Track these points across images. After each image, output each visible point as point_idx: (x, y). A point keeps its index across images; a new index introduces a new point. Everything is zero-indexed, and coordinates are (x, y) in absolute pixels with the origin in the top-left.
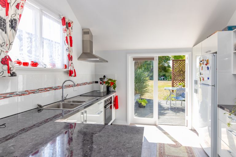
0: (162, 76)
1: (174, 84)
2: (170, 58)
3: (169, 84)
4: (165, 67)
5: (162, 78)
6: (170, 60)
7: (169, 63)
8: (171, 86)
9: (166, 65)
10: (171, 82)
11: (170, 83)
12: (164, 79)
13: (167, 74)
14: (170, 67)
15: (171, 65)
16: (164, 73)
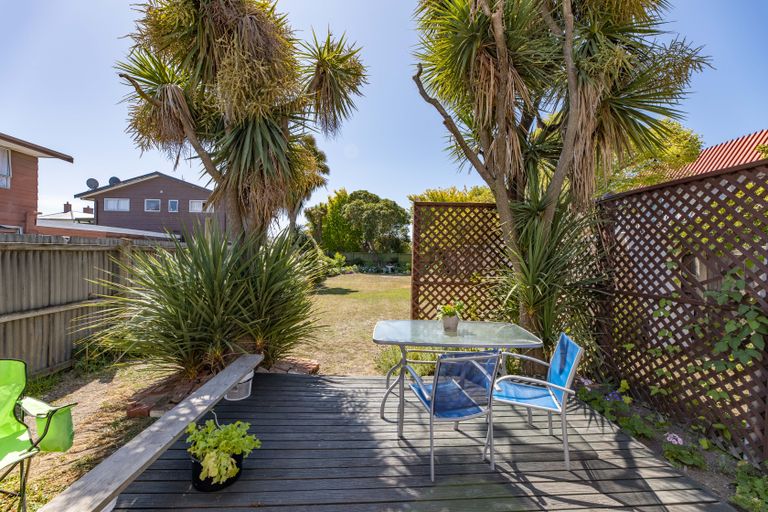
0: (388, 263)
1: (421, 298)
2: (410, 217)
3: (406, 287)
4: (397, 240)
5: (390, 267)
6: (409, 223)
7: (406, 230)
8: (410, 316)
9: (400, 236)
10: (409, 279)
11: (406, 283)
12: (393, 270)
13: (402, 258)
14: (409, 241)
15: (410, 234)
16: (395, 255)
